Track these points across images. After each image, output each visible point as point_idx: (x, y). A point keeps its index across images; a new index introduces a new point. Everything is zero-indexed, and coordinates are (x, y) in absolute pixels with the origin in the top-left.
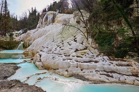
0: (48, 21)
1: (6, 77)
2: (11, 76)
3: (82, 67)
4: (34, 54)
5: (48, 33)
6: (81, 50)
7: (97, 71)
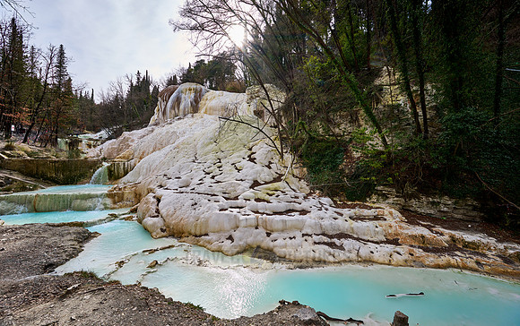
0: (182, 107)
1: (50, 267)
2: (67, 260)
3: (269, 228)
4: (140, 195)
5: (181, 139)
6: (266, 183)
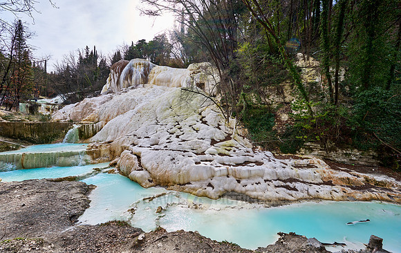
3: (238, 176)
5: (140, 106)
6: (221, 141)
7: (268, 180)
